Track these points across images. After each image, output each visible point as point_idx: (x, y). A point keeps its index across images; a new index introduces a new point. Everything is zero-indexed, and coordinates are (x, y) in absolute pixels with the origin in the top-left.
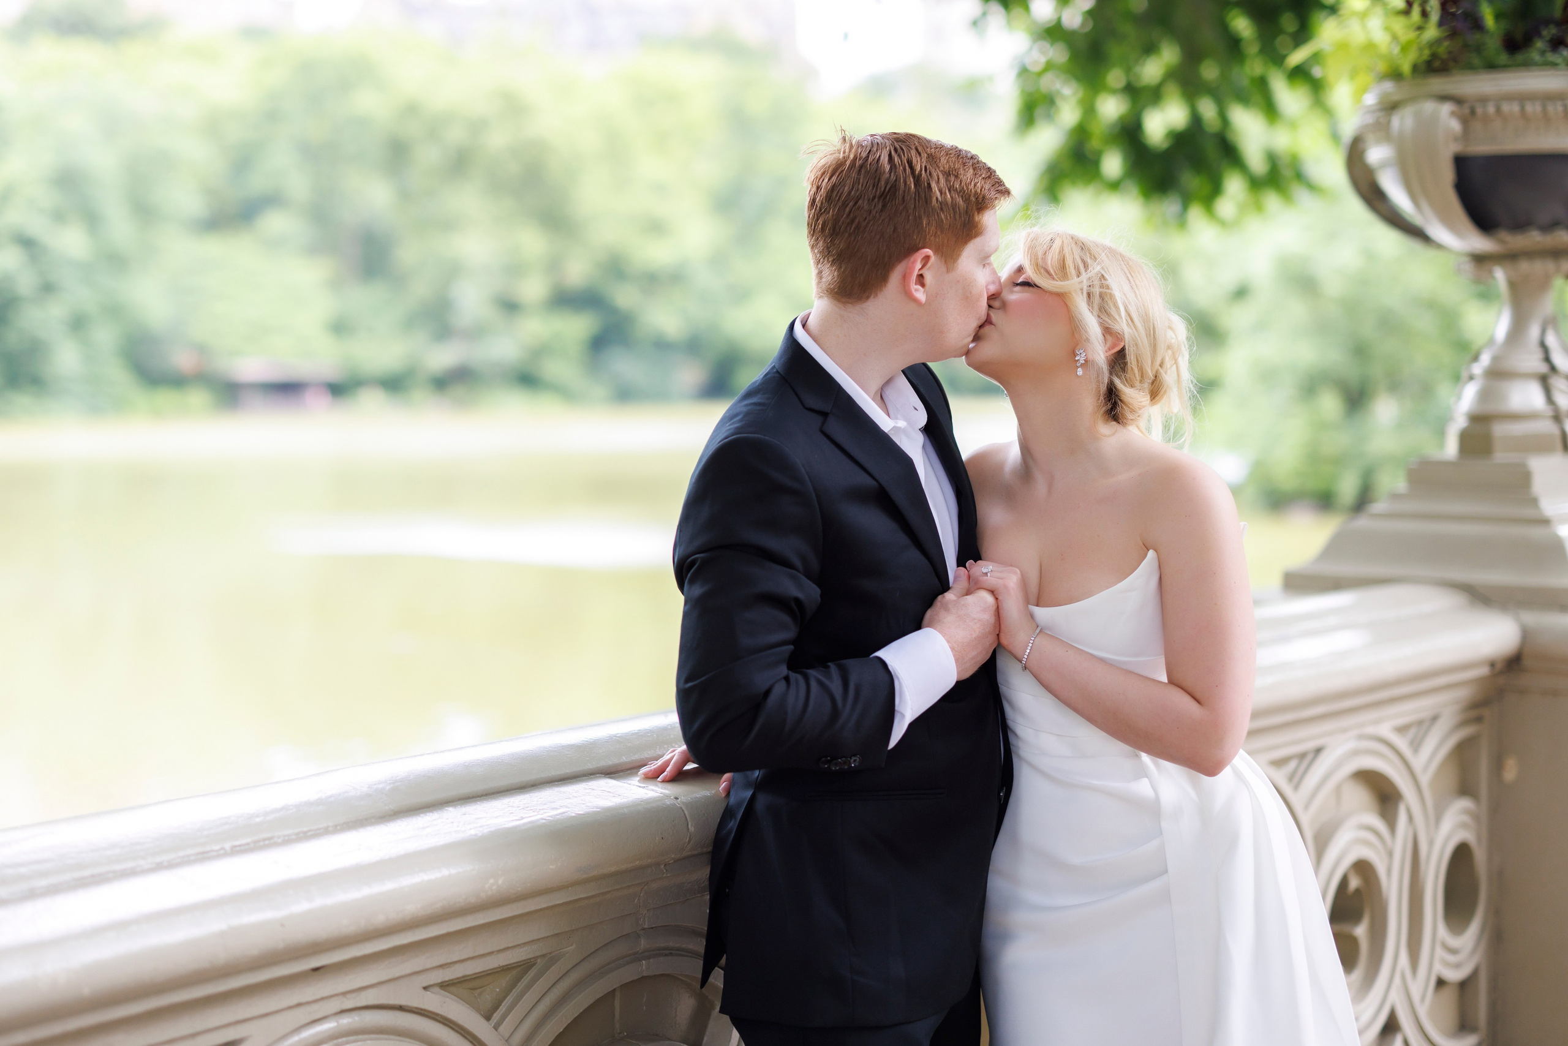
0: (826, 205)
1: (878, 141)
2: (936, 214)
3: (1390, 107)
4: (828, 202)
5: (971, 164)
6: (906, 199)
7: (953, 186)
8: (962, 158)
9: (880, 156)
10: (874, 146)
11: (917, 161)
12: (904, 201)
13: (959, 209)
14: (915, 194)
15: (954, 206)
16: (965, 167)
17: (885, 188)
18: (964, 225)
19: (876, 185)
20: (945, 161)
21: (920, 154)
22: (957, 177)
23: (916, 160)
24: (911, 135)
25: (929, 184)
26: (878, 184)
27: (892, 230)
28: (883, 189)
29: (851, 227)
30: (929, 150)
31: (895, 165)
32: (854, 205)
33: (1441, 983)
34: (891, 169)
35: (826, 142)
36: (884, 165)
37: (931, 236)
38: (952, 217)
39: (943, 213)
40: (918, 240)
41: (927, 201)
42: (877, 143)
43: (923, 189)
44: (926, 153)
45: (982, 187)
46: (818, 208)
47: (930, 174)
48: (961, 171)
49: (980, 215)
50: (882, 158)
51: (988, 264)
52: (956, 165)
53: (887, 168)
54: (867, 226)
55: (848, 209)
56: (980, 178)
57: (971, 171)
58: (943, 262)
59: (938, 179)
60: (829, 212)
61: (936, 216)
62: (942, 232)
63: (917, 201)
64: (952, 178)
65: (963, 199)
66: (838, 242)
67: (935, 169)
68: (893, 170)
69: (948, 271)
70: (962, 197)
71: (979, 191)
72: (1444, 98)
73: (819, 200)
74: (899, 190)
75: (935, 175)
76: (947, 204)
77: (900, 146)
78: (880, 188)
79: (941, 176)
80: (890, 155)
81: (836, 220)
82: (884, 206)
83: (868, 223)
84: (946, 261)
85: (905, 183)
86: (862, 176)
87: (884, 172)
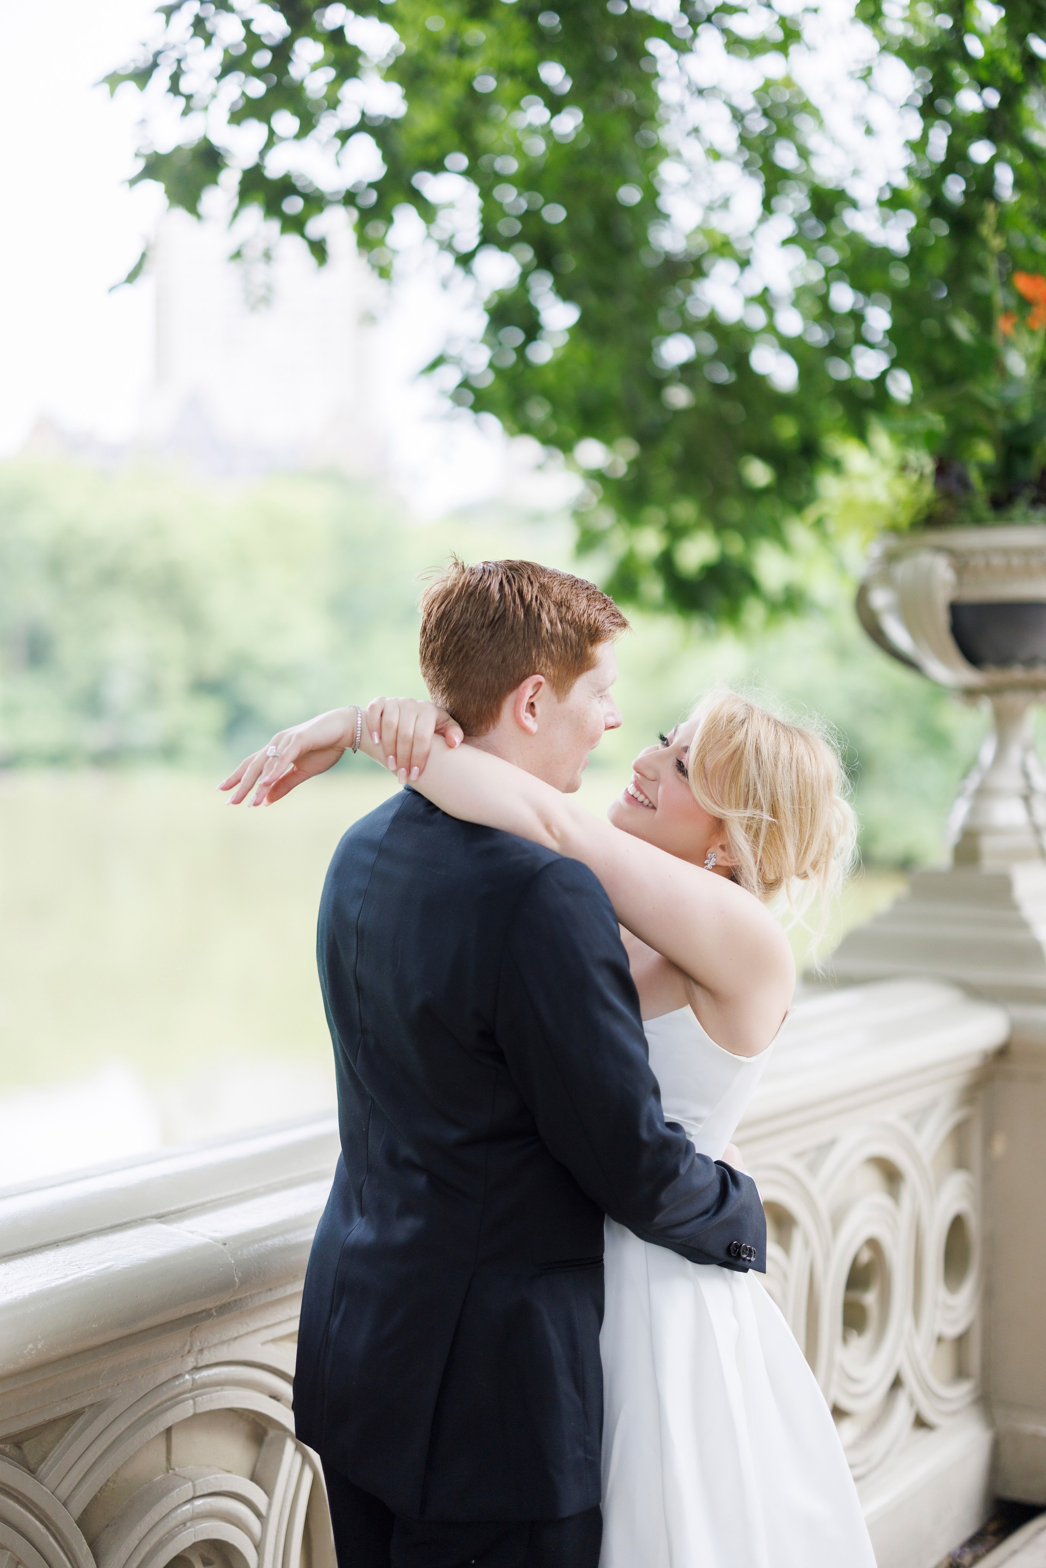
0: (435, 633)
1: (491, 569)
2: (546, 645)
3: (891, 558)
4: (438, 630)
5: (585, 595)
6: (515, 629)
7: (565, 617)
8: (576, 588)
9: (490, 584)
10: (486, 572)
11: (528, 591)
12: (513, 632)
13: (570, 641)
14: (525, 625)
15: (565, 638)
16: (579, 598)
17: (494, 617)
18: (576, 657)
19: (484, 614)
20: (558, 591)
21: (531, 583)
22: (568, 608)
23: (526, 589)
24: (525, 563)
25: (539, 615)
26: (486, 614)
27: (501, 660)
28: (491, 618)
29: (459, 656)
30: (542, 579)
31: (505, 594)
32: (462, 634)
33: (940, 1340)
34: (501, 597)
35: (440, 569)
36: (493, 594)
37: (542, 667)
38: (563, 650)
39: (554, 644)
40: (528, 670)
41: (537, 631)
42: (490, 571)
43: (532, 618)
44: (539, 582)
45: (596, 619)
46: (428, 636)
47: (541, 604)
48: (574, 603)
49: (594, 647)
50: (492, 587)
51: (605, 696)
52: (569, 596)
53: (497, 596)
54: (474, 656)
55: (456, 638)
56: (595, 609)
57: (585, 602)
58: (554, 693)
59: (549, 609)
60: (438, 640)
61: (546, 648)
62: (553, 664)
63: (526, 632)
64: (564, 610)
65: (575, 631)
66: (446, 671)
67: (547, 600)
68: (503, 600)
69: (559, 701)
70: (574, 628)
71: (592, 623)
72: (939, 549)
73: (429, 628)
74: (508, 620)
75: (546, 605)
76: (558, 636)
77: (512, 575)
78: (489, 618)
79: (552, 607)
80: (501, 583)
81: (444, 648)
82: (492, 636)
83: (476, 652)
84: (556, 692)
85: (515, 613)
86: (470, 605)
87: (494, 601)
